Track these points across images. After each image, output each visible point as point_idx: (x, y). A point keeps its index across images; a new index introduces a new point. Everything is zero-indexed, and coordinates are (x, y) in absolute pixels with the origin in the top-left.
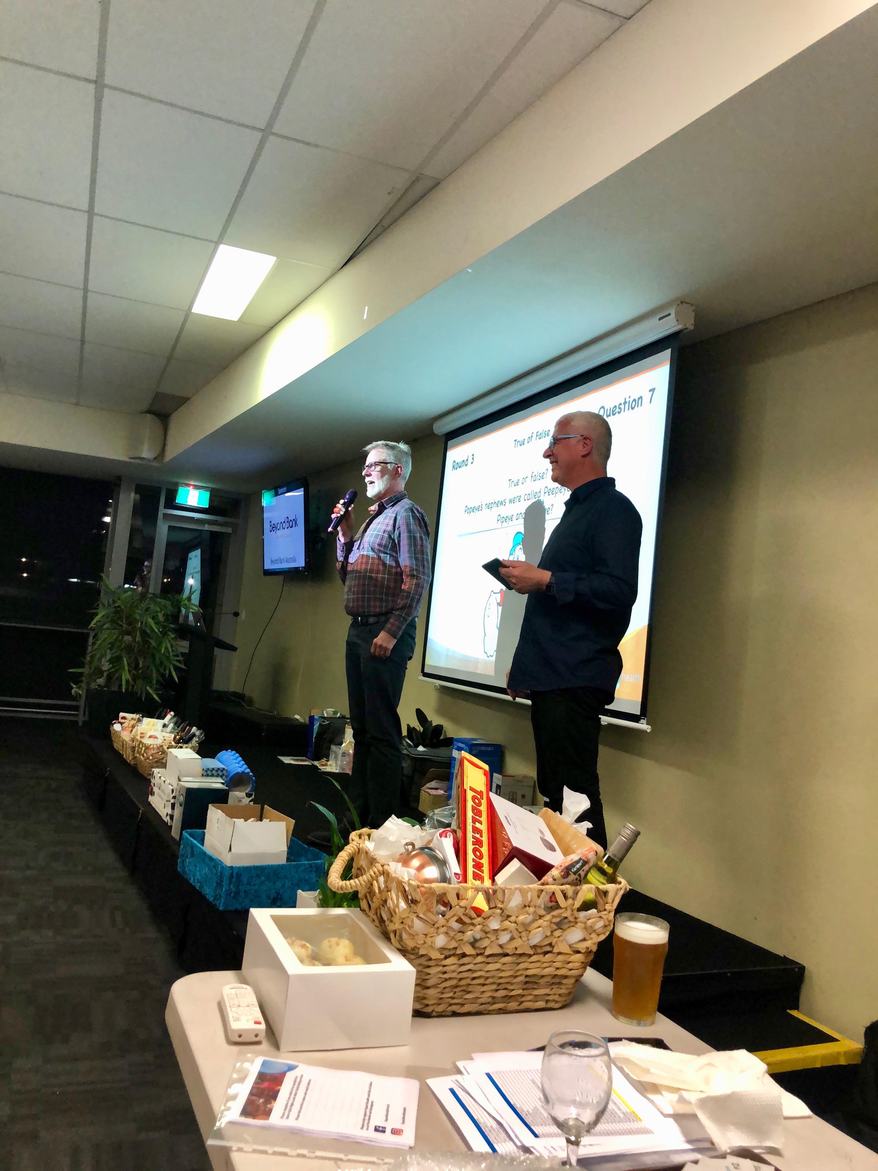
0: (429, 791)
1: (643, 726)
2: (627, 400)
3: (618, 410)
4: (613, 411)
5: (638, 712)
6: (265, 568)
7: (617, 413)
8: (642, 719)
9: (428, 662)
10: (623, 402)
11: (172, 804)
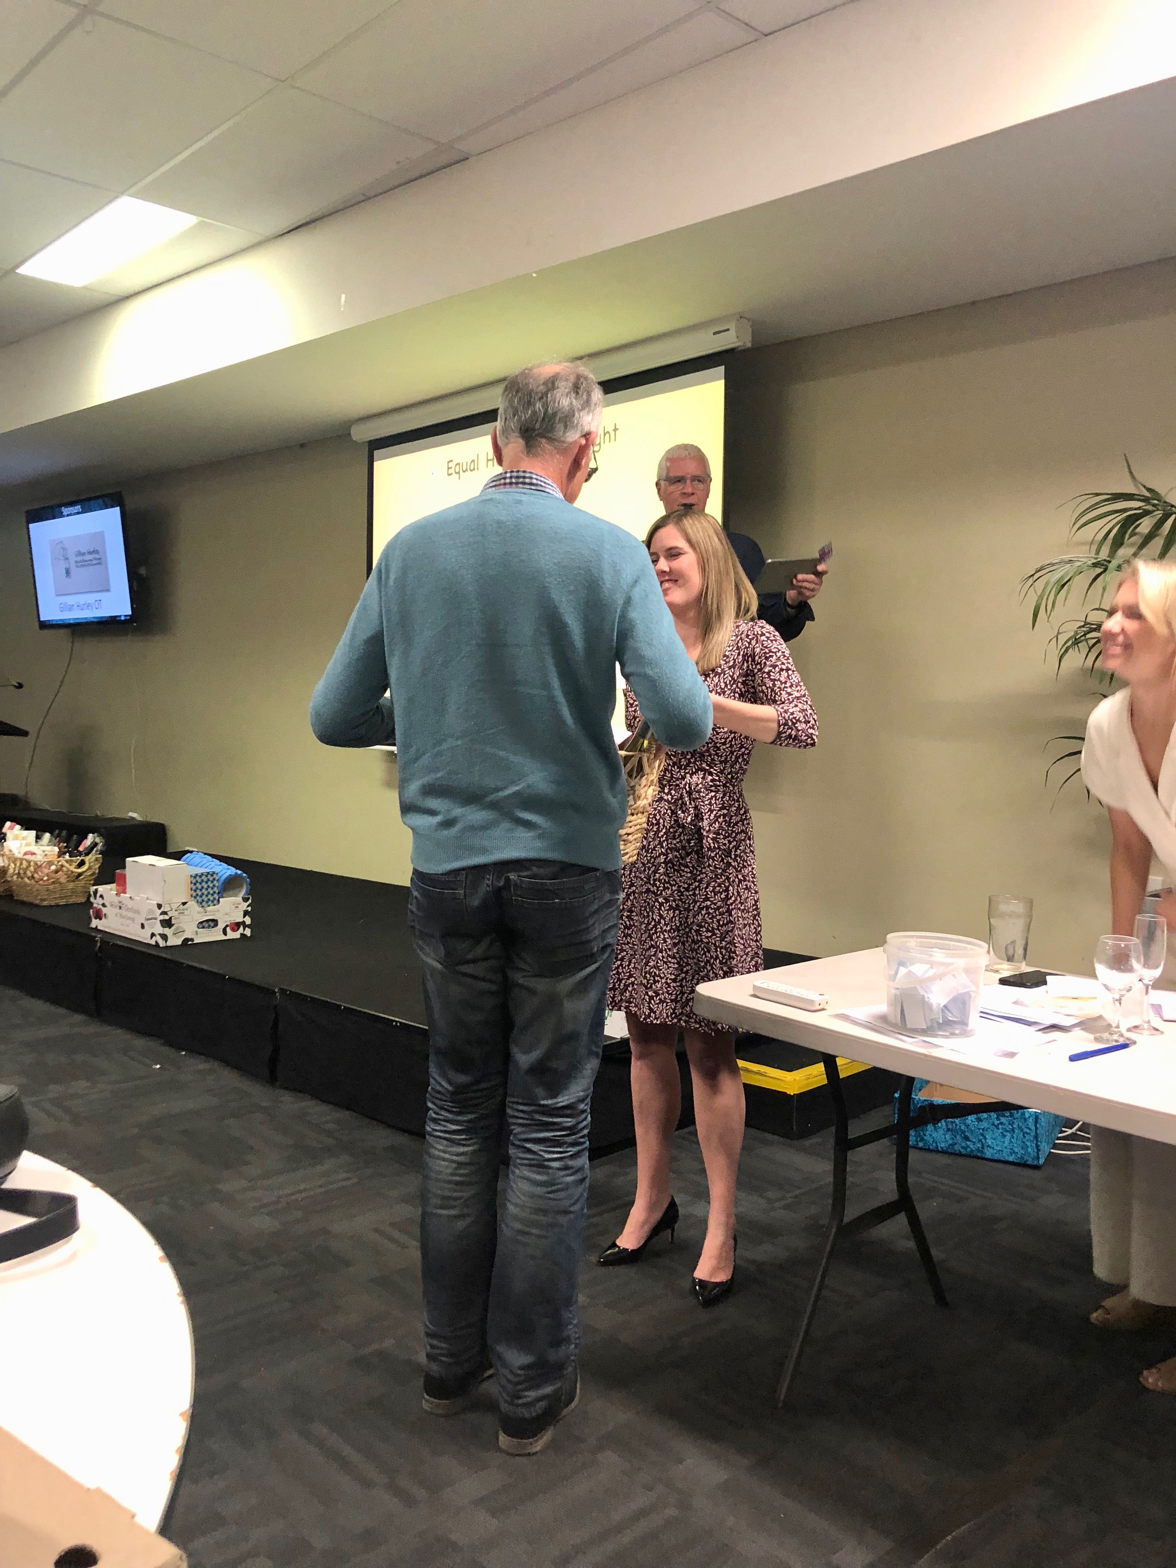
6: (42, 619)
11: (161, 921)
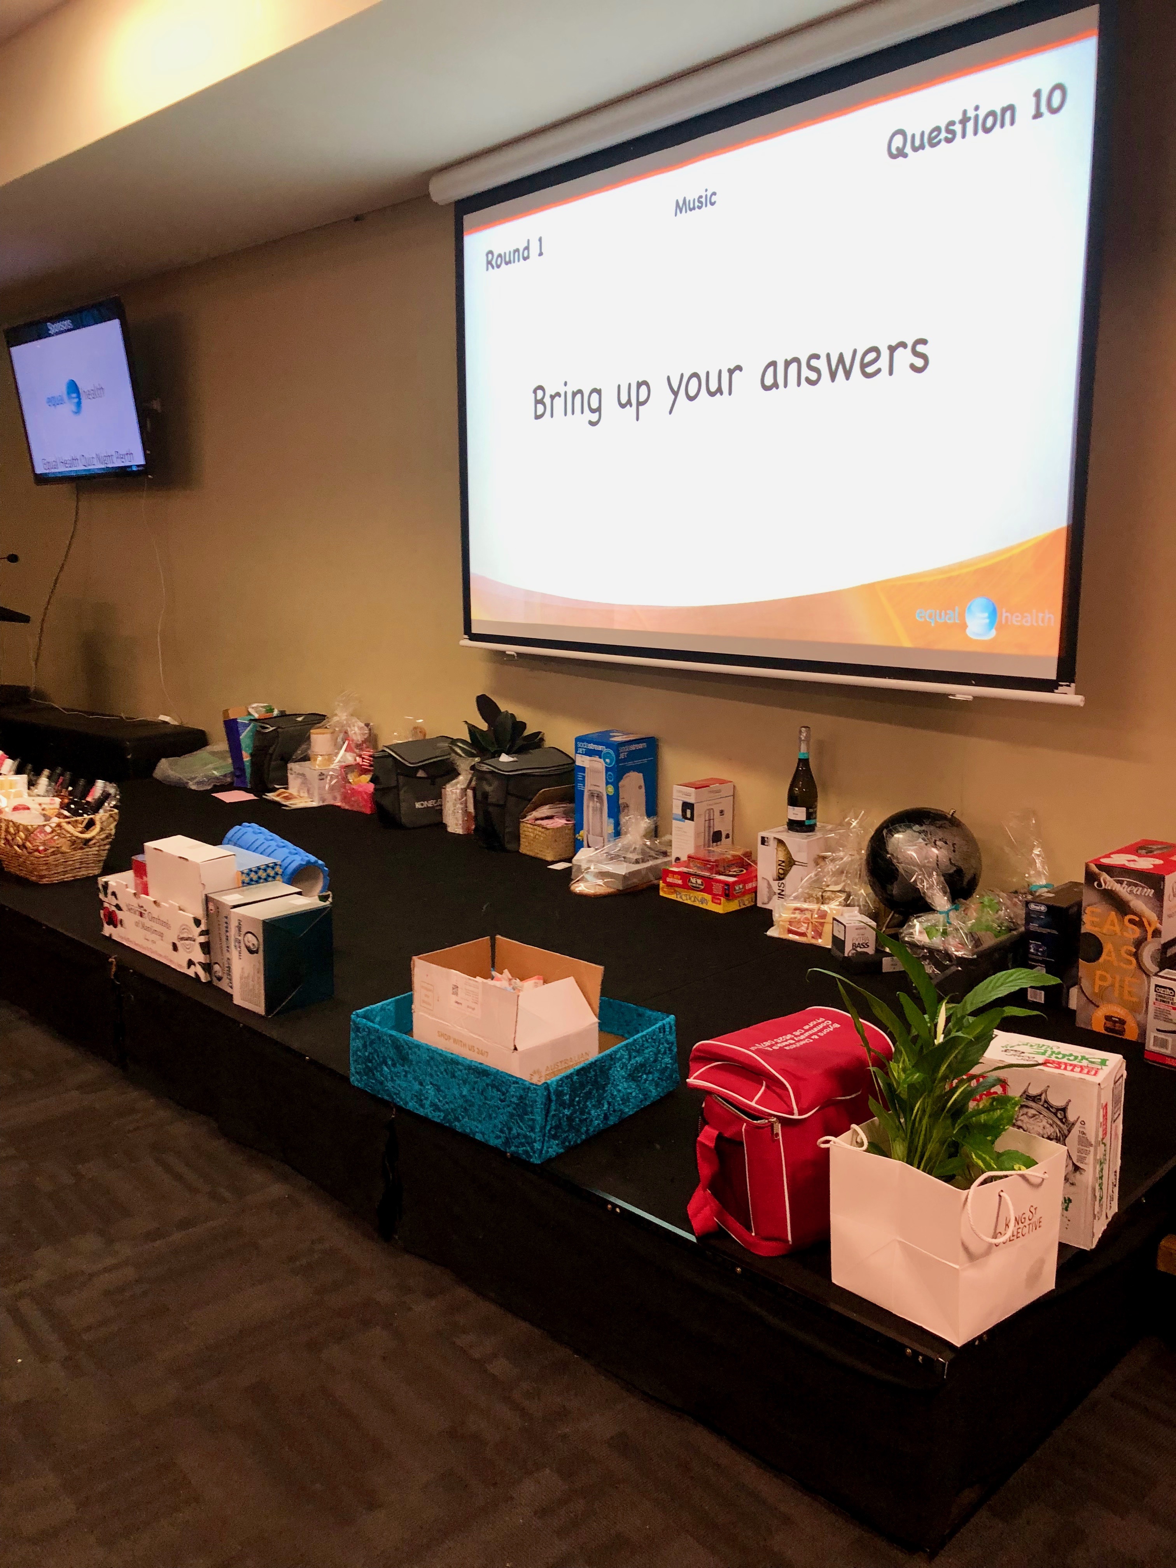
0: (544, 823)
1: (1067, 696)
2: (971, 114)
3: (943, 135)
4: (930, 139)
5: (1051, 674)
6: (37, 471)
7: (943, 143)
8: (1062, 686)
9: (475, 615)
10: (958, 117)
11: (201, 944)
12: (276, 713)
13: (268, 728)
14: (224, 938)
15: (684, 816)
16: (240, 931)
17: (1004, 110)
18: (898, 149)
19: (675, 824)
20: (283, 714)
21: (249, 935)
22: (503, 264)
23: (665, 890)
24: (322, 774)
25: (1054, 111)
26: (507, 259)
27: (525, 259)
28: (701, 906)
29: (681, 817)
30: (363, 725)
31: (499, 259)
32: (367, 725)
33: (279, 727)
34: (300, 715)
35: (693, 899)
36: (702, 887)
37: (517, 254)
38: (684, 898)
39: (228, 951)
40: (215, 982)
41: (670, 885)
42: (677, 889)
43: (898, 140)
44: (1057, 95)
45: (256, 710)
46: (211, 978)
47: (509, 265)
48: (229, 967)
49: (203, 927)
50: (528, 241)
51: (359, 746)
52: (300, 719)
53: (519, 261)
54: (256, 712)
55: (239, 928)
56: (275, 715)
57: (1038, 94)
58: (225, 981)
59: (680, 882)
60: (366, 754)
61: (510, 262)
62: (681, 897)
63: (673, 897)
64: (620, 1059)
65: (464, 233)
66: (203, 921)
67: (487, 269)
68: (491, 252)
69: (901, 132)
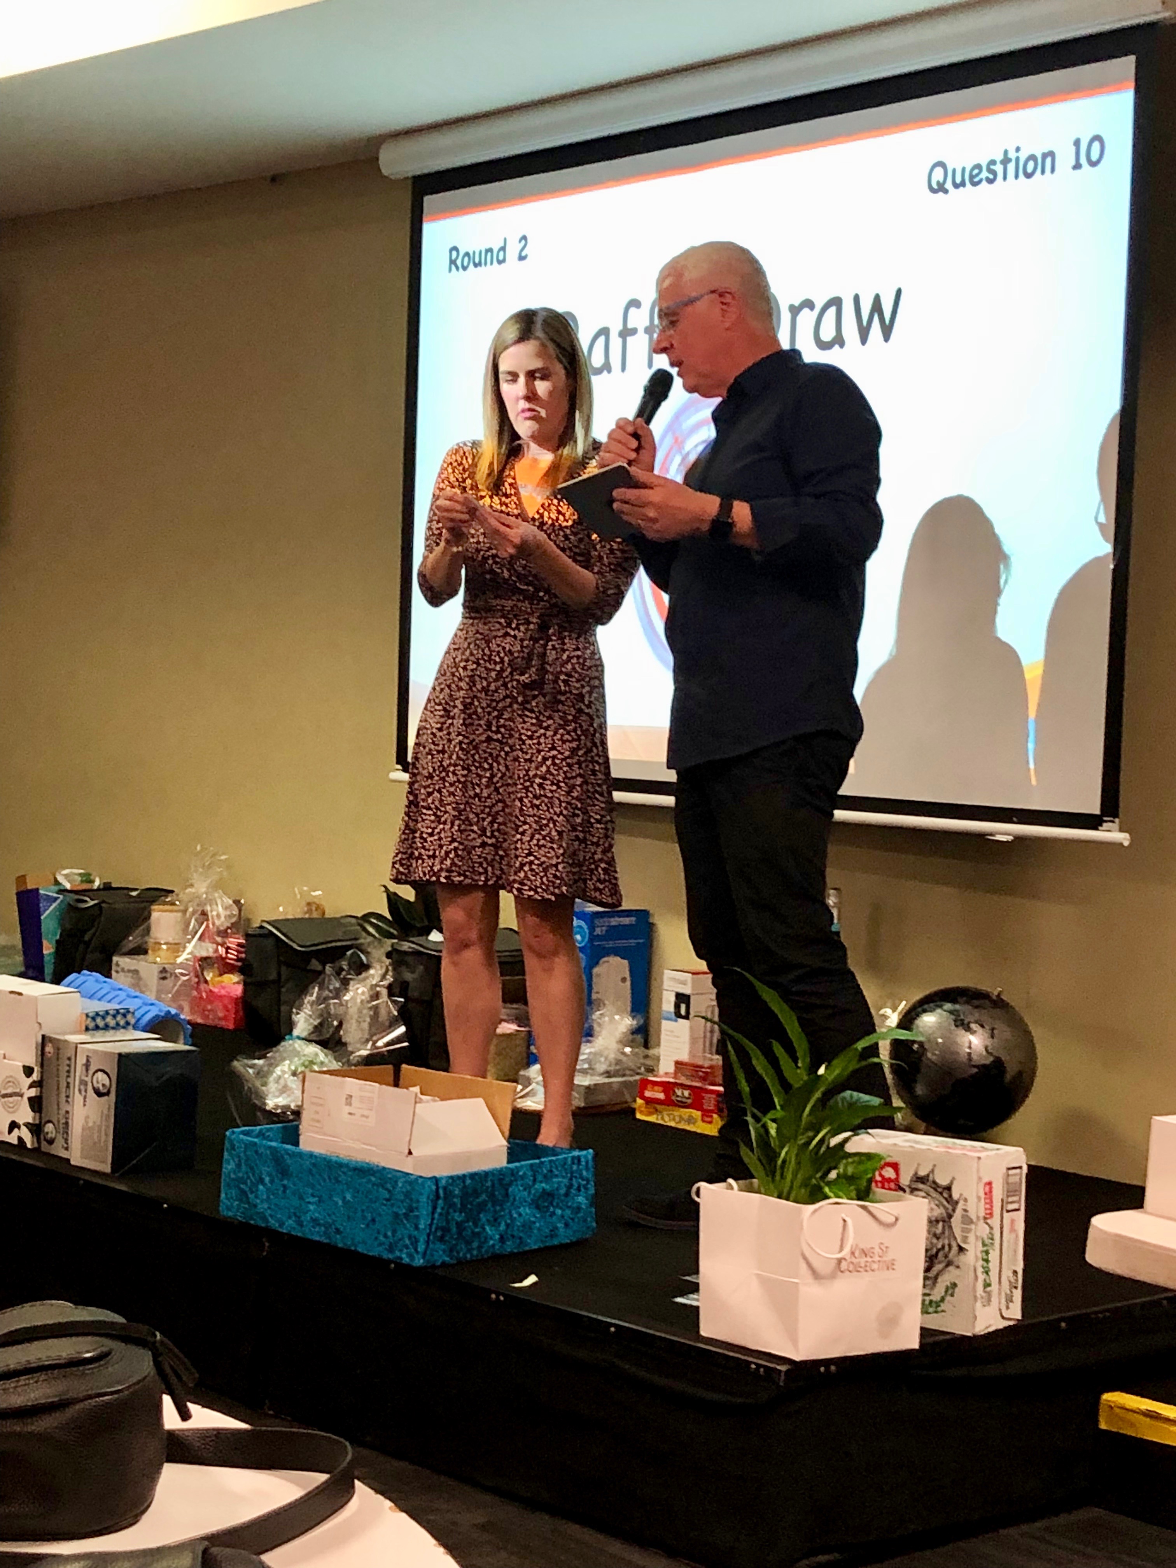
1: (1113, 833)
8: (1106, 821)
11: (30, 1099)
12: (97, 883)
13: (86, 901)
14: (63, 1085)
15: (678, 1015)
16: (87, 1070)
17: (1045, 156)
18: (938, 183)
19: (666, 1025)
20: (107, 887)
21: (100, 1073)
22: (471, 264)
23: (643, 1109)
24: (164, 970)
25: (1093, 164)
26: (477, 261)
27: (500, 262)
28: (688, 1128)
29: (673, 1016)
30: (231, 902)
31: (466, 259)
32: (237, 902)
33: (104, 902)
34: (136, 890)
35: (677, 1119)
36: (689, 1101)
37: (489, 254)
38: (667, 1118)
39: (67, 1101)
40: (45, 1147)
41: (649, 1101)
42: (658, 1107)
43: (939, 171)
44: (1096, 146)
45: (69, 877)
46: (39, 1142)
47: (479, 268)
48: (67, 1123)
49: (35, 1076)
50: (505, 240)
51: (224, 933)
52: (134, 894)
53: (492, 263)
54: (69, 881)
55: (87, 1066)
56: (95, 887)
57: (1077, 143)
58: (60, 1141)
59: (661, 1096)
60: (233, 942)
61: (480, 264)
62: (663, 1119)
63: (652, 1119)
64: (522, 1178)
65: (424, 219)
66: (37, 1069)
67: (450, 270)
68: (455, 249)
69: (941, 164)
